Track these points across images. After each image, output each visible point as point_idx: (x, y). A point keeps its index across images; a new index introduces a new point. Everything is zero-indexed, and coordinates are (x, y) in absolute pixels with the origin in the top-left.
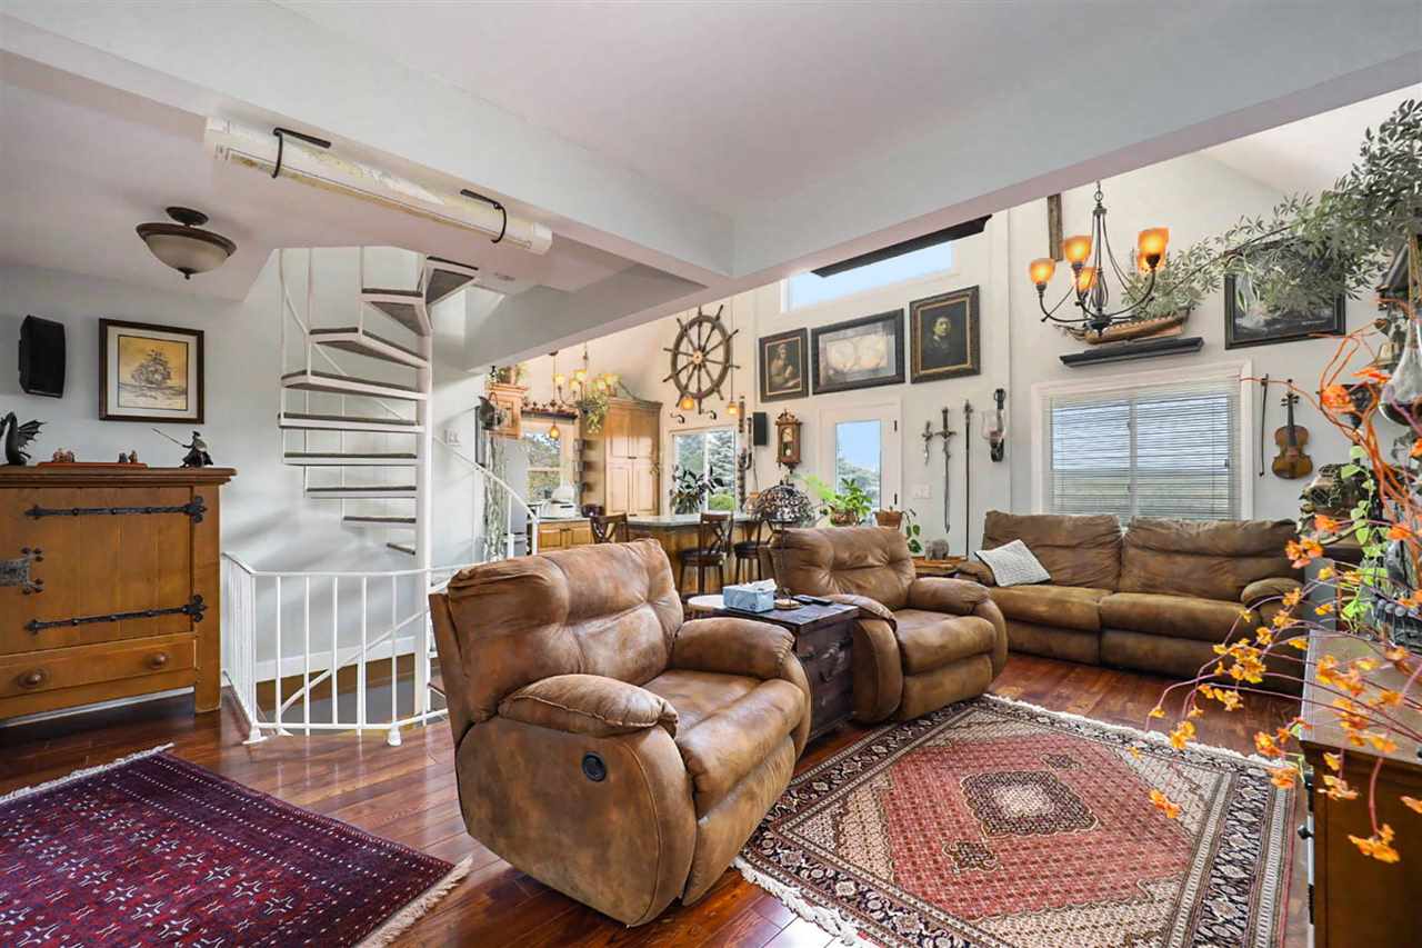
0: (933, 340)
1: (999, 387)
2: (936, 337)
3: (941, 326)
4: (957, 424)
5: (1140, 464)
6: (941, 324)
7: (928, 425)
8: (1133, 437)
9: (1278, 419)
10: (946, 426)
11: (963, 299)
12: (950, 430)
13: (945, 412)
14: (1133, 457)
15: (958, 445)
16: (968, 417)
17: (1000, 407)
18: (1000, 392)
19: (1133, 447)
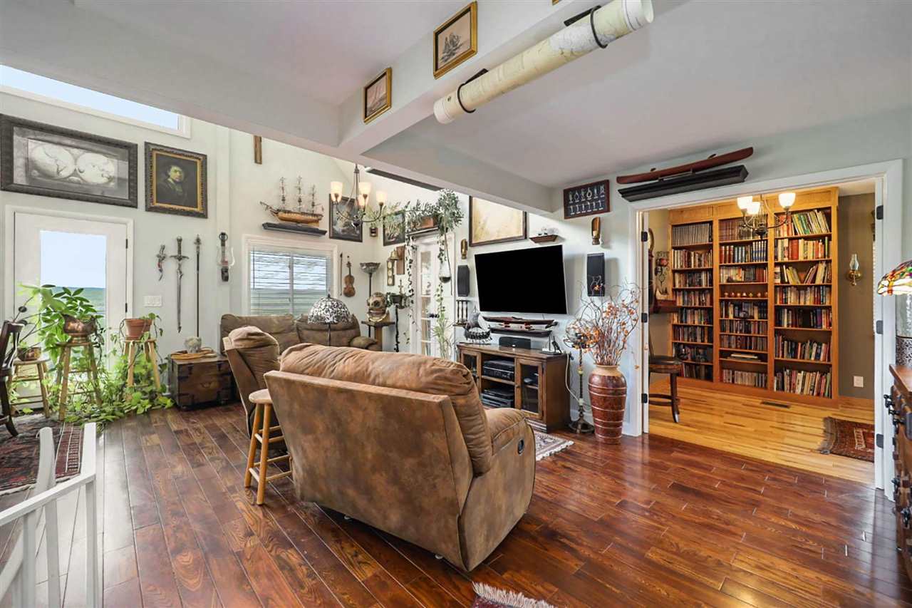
0: (166, 181)
1: (224, 231)
2: (170, 180)
3: (175, 173)
4: (189, 250)
5: (295, 287)
6: (176, 171)
7: (163, 248)
8: (292, 273)
9: (346, 273)
10: (180, 251)
11: (195, 160)
12: (183, 254)
13: (180, 241)
14: (292, 284)
15: (189, 267)
16: (198, 248)
17: (223, 245)
18: (223, 234)
19: (292, 279)
